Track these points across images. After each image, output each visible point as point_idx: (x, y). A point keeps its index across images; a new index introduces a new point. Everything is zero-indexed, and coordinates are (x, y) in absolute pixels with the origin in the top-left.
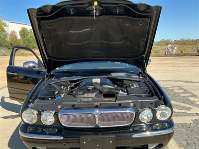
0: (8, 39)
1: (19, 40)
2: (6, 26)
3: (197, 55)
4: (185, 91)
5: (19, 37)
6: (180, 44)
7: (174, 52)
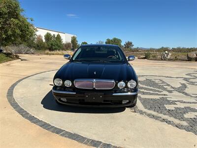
0: (35, 41)
1: (44, 43)
2: (37, 31)
3: (187, 61)
4: (163, 82)
5: (44, 41)
6: (176, 52)
7: (169, 57)
